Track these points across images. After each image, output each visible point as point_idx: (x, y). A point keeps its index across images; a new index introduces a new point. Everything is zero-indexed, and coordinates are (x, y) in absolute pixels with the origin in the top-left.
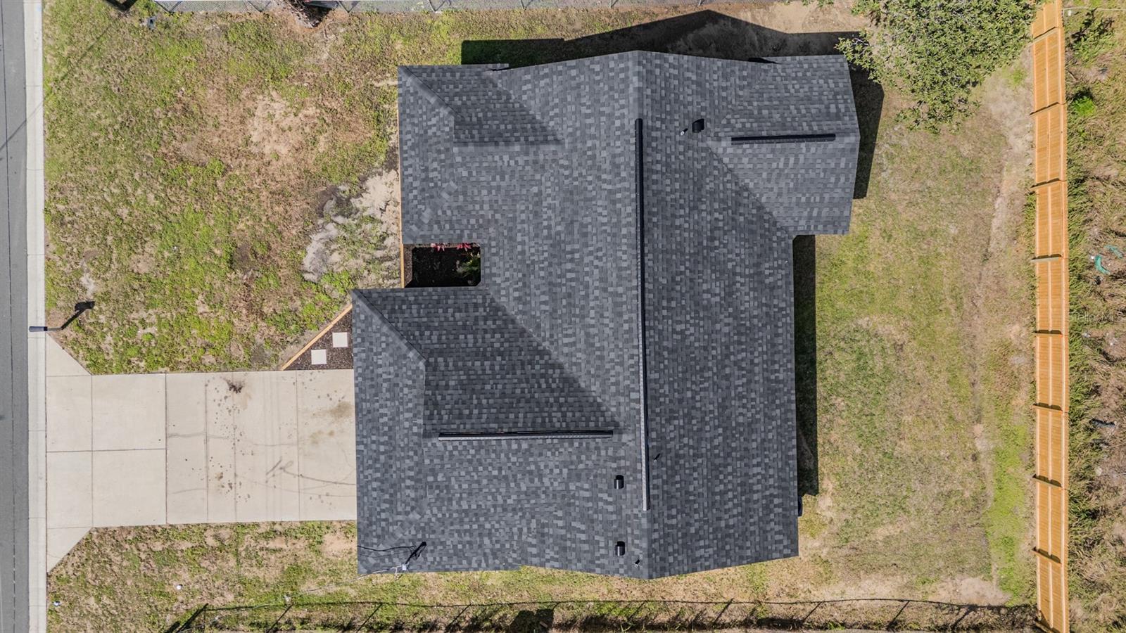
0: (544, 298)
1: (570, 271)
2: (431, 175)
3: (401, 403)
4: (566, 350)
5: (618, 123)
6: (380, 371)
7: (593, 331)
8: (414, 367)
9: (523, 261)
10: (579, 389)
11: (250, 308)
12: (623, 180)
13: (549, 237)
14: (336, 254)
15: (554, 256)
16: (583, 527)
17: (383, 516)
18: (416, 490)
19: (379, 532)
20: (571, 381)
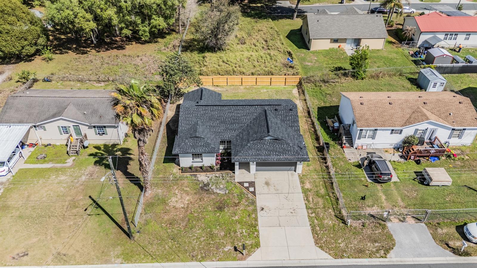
0: (234, 125)
1: (228, 119)
4: (247, 121)
5: (195, 109)
6: (254, 153)
7: (242, 115)
9: (225, 130)
10: (256, 117)
12: (208, 109)
13: (220, 124)
14: (220, 186)
15: (224, 123)
17: (292, 153)
18: (284, 144)
20: (254, 119)
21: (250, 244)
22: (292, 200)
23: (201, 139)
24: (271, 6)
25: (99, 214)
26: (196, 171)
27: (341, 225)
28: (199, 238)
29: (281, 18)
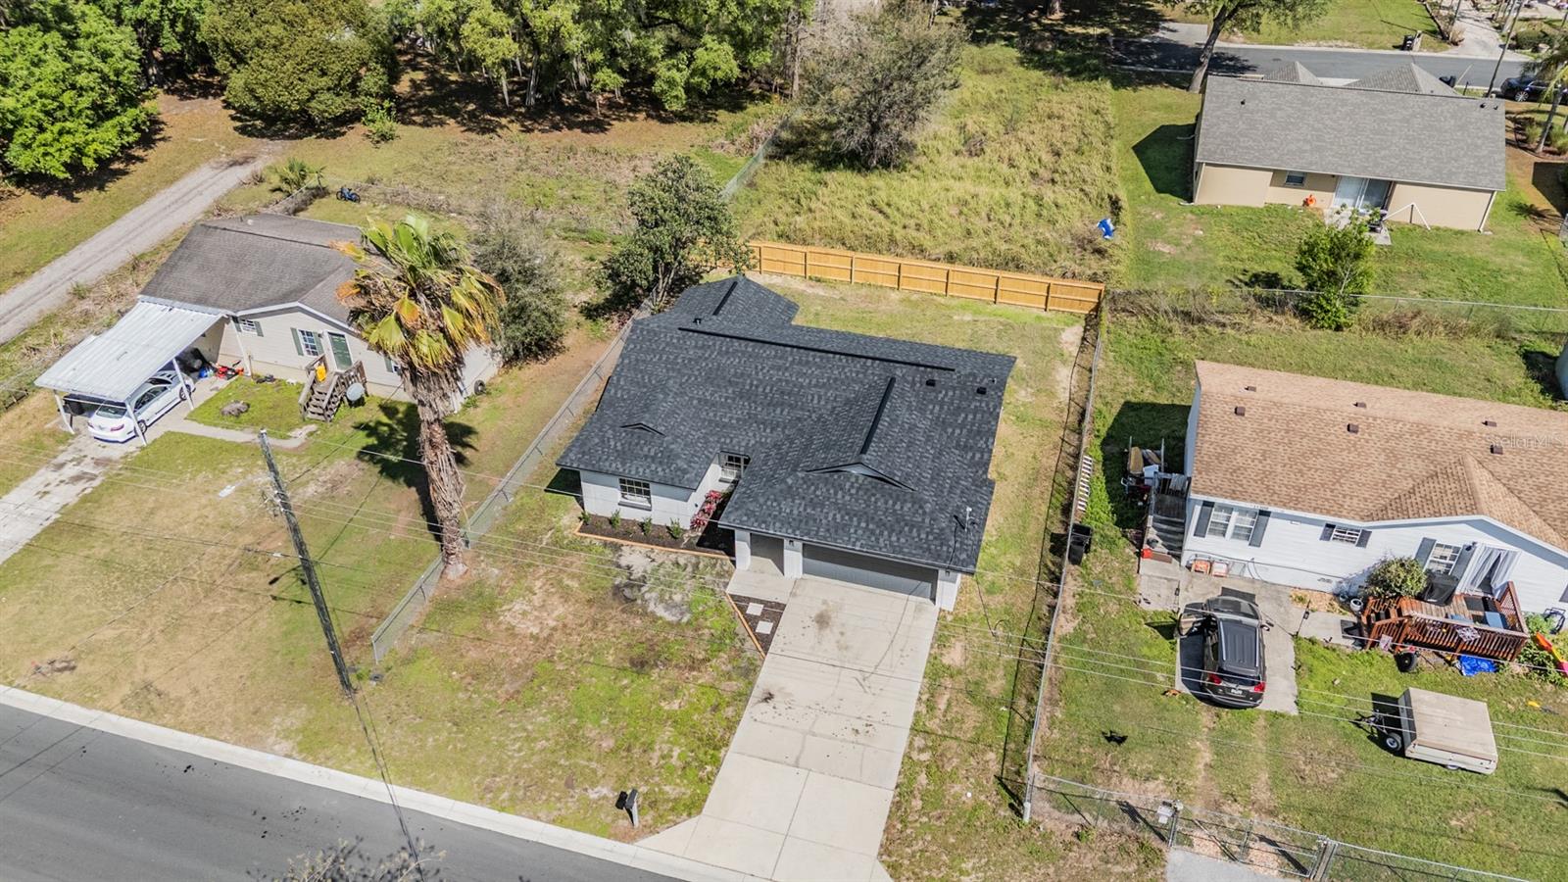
0: (778, 411)
1: (765, 389)
2: (652, 454)
3: (829, 499)
5: (675, 341)
6: (795, 512)
7: (814, 382)
8: (801, 482)
9: (745, 421)
10: (855, 397)
11: (692, 668)
12: (714, 345)
13: (734, 400)
14: (675, 597)
15: (749, 399)
16: (963, 415)
17: (923, 536)
18: (905, 501)
19: (937, 542)
21: (673, 797)
22: (878, 692)
23: (652, 437)
24: (1135, 37)
25: (299, 602)
26: (626, 535)
27: (1005, 812)
28: (535, 740)
29: (1148, 83)
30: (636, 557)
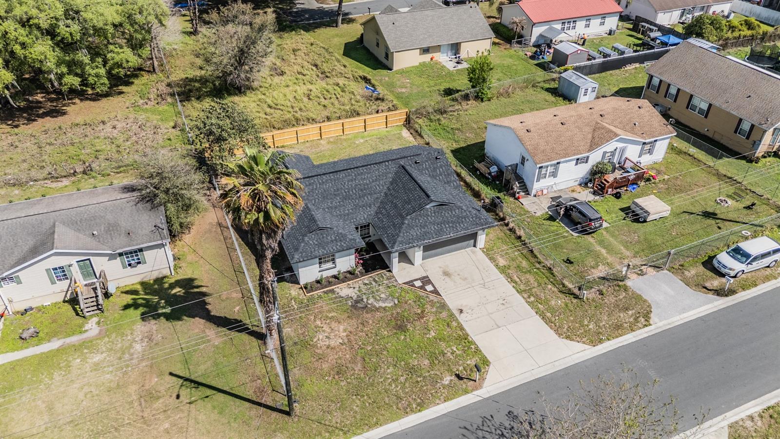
0: (366, 199)
1: (353, 192)
2: (334, 238)
3: (427, 222)
4: (381, 187)
6: (418, 233)
7: (371, 180)
8: (411, 220)
9: (355, 208)
10: (393, 179)
11: (422, 318)
13: (343, 202)
14: (382, 296)
15: (349, 198)
16: (438, 170)
17: (471, 220)
18: (455, 210)
19: (478, 219)
20: (392, 183)
22: (494, 287)
23: (327, 231)
27: (575, 301)
29: (316, 28)
30: (344, 290)
